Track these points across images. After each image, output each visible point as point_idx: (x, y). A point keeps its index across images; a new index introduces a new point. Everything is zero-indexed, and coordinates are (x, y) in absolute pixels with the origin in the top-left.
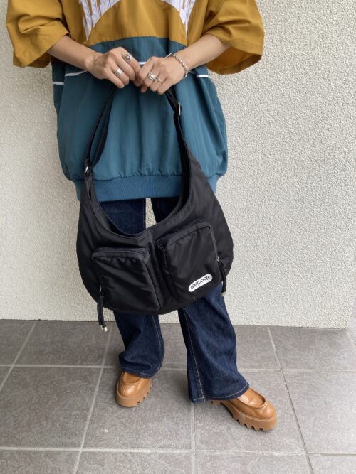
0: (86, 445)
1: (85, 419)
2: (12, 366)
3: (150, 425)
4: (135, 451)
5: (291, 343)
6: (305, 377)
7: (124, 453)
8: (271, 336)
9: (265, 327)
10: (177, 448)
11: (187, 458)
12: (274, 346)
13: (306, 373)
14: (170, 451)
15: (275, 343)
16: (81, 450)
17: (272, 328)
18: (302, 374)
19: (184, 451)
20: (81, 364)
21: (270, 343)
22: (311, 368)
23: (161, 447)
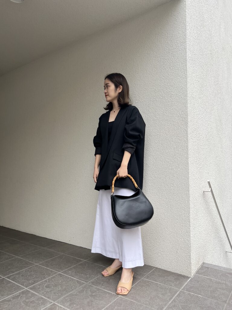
0: (62, 273)
1: (68, 268)
2: (63, 254)
3: (82, 275)
4: (72, 277)
5: (159, 274)
6: (150, 282)
7: (69, 277)
8: (153, 270)
9: (154, 267)
10: (84, 281)
11: (84, 283)
12: (150, 272)
13: (152, 282)
14: (81, 281)
15: (151, 272)
16: (59, 273)
17: (157, 268)
18: (150, 281)
19: (85, 282)
20: (81, 258)
21: (149, 272)
22: (156, 281)
23: (79, 279)
